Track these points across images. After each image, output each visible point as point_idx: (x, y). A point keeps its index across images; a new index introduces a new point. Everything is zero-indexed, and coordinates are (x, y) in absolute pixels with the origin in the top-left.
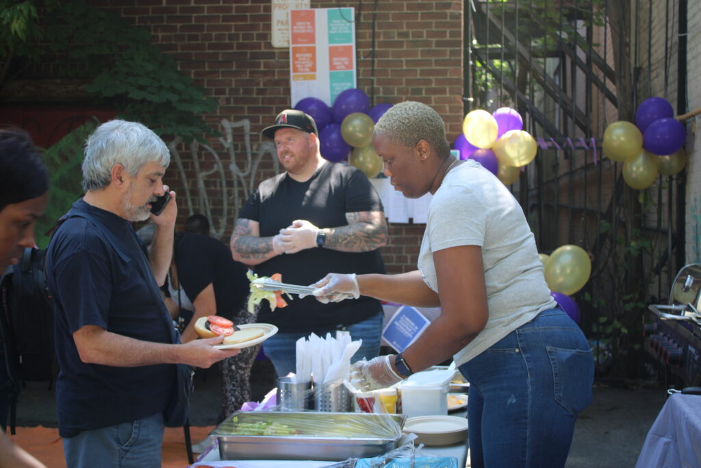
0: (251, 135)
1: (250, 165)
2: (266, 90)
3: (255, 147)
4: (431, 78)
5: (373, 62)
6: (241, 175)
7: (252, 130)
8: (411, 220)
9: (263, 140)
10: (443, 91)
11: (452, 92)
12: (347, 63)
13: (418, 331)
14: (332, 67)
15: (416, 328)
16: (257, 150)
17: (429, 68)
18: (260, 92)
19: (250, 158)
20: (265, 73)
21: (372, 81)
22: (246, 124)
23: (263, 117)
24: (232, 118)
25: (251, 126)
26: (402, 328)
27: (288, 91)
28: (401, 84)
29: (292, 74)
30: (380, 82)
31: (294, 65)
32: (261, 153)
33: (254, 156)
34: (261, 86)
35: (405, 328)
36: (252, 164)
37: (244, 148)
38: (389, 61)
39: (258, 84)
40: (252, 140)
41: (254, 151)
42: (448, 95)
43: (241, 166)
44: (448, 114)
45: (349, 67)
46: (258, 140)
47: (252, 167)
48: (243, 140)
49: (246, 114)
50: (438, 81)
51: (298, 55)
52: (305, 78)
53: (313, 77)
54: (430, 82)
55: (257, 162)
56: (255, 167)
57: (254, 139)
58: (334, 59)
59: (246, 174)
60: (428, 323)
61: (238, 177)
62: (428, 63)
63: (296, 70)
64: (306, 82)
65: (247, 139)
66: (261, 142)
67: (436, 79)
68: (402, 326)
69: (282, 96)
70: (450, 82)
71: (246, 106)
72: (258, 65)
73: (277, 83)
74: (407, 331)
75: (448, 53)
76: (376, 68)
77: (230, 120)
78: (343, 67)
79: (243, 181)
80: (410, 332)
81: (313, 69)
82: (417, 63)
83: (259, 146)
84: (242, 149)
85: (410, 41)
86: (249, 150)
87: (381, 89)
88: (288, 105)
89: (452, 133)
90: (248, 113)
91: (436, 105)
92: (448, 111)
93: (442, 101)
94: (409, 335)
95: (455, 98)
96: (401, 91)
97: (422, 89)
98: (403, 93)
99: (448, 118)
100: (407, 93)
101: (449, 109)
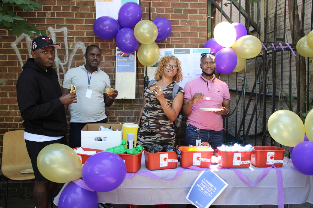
0: (68, 38)
1: (67, 58)
2: (78, 8)
3: (71, 46)
4: (188, 3)
6: (62, 64)
7: (68, 34)
9: (76, 41)
10: (195, 11)
11: (200, 13)
13: (217, 192)
15: (216, 189)
16: (72, 47)
18: (75, 9)
19: (67, 53)
21: (150, 3)
22: (65, 30)
23: (76, 26)
24: (55, 27)
25: (68, 32)
26: (202, 189)
27: (94, 9)
28: (169, 6)
30: (155, 4)
32: (75, 50)
33: (70, 51)
34: (75, 5)
35: (205, 189)
36: (69, 57)
37: (63, 46)
39: (73, 4)
40: (68, 41)
41: (71, 48)
42: (198, 14)
43: (62, 58)
44: (198, 26)
46: (73, 41)
47: (69, 59)
48: (63, 41)
49: (65, 24)
50: (192, 5)
54: (187, 5)
55: (73, 56)
56: (71, 59)
57: (70, 40)
59: (65, 63)
60: (227, 185)
61: (60, 65)
64: (106, 2)
65: (66, 40)
66: (75, 42)
67: (190, 3)
68: (203, 187)
69: (89, 12)
70: (200, 5)
71: (65, 18)
73: (86, 3)
74: (207, 191)
77: (54, 27)
79: (63, 68)
80: (210, 193)
83: (74, 44)
86: (67, 48)
87: (155, 9)
88: (94, 18)
89: (201, 38)
90: (66, 23)
91: (191, 20)
92: (198, 24)
93: (195, 18)
94: (209, 195)
95: (202, 16)
96: (168, 11)
97: (182, 10)
98: (169, 12)
99: (198, 29)
100: (172, 12)
101: (199, 23)
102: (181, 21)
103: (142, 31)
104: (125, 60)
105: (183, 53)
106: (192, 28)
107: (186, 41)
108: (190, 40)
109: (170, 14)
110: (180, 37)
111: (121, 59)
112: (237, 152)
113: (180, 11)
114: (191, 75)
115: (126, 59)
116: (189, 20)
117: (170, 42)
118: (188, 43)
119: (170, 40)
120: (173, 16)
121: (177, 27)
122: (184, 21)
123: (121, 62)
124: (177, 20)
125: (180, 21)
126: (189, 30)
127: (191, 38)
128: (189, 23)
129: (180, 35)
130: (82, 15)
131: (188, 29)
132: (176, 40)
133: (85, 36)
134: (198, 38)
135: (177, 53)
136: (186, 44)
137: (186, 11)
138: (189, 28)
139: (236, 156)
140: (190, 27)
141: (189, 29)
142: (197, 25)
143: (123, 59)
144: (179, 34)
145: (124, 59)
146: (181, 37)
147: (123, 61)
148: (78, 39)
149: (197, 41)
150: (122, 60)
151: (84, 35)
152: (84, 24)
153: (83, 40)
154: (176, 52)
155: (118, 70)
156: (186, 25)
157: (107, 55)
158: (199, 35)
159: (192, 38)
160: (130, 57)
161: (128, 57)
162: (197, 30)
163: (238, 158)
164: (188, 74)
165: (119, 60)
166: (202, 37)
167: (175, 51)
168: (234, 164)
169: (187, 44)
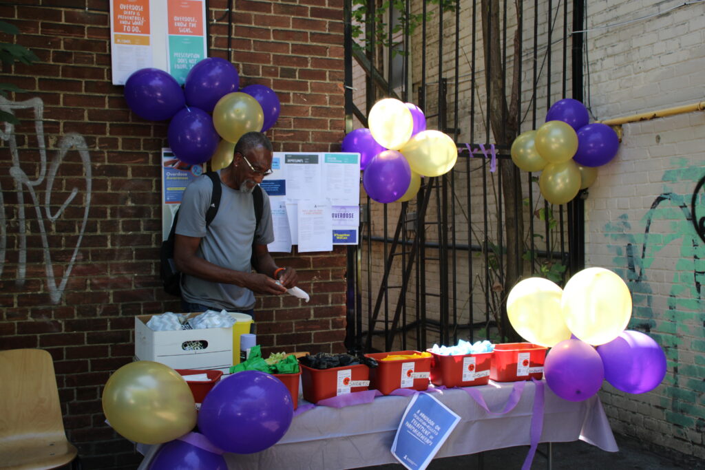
0: (45, 123)
1: (44, 169)
2: (70, 54)
3: (52, 142)
4: (307, 56)
5: (230, 27)
6: (29, 183)
7: (45, 115)
8: (295, 247)
9: (65, 131)
10: (322, 76)
11: (332, 78)
12: (194, 25)
14: (173, 29)
15: (438, 428)
16: (55, 145)
17: (304, 43)
18: (59, 57)
19: (44, 159)
20: (67, 29)
21: (229, 53)
22: (38, 104)
23: (65, 96)
24: (14, 96)
25: (45, 108)
26: (415, 431)
27: (107, 60)
28: (269, 62)
29: (113, 33)
30: (239, 57)
31: (116, 21)
32: (63, 151)
33: (51, 155)
34: (62, 49)
35: (420, 430)
36: (48, 167)
37: (33, 141)
38: (250, 28)
39: (57, 45)
40: (45, 130)
41: (51, 148)
42: (328, 81)
43: (30, 171)
44: (328, 106)
45: (197, 31)
46: (57, 131)
47: (47, 172)
48: (34, 131)
49: (37, 90)
50: (316, 62)
51: (122, 6)
52: (133, 41)
53: (146, 42)
54: (305, 61)
55: (56, 165)
56: (53, 172)
57: (50, 129)
58: (176, 18)
59: (39, 182)
60: (458, 418)
61: (25, 187)
62: (303, 36)
63: (119, 28)
64: (134, 47)
65: (39, 127)
66: (61, 134)
67: (312, 58)
68: (416, 428)
69: (95, 66)
70: (331, 63)
71: (37, 78)
72: (57, 16)
73: (87, 45)
74: (424, 434)
75: (327, 26)
76: (233, 36)
77: (9, 98)
78: (187, 30)
79: (33, 193)
80: (428, 437)
81: (146, 29)
82: (288, 35)
83: (59, 139)
84: (30, 144)
85: (279, 4)
86: (42, 146)
87: (241, 66)
88: (106, 80)
89: (334, 131)
90: (40, 88)
91: (313, 93)
92: (328, 102)
93: (321, 88)
94: (428, 441)
95: (336, 86)
96: (267, 71)
97: (295, 71)
98: (271, 74)
99: (328, 112)
100: (275, 74)
101: (330, 100)
102: (294, 94)
103: (233, 115)
104: (182, 176)
105: (304, 163)
106: (317, 111)
107: (304, 136)
108: (312, 134)
109: (271, 79)
110: (292, 129)
111: (174, 174)
112: (469, 355)
113: (291, 73)
114: (320, 208)
115: (186, 175)
116: (309, 92)
117: (273, 138)
118: (309, 140)
119: (271, 135)
120: (278, 84)
121: (285, 106)
122: (301, 94)
123: (173, 180)
124: (286, 91)
125: (291, 95)
126: (310, 114)
127: (314, 130)
128: (311, 99)
129: (292, 123)
130: (78, 72)
131: (307, 111)
132: (284, 134)
133: (86, 120)
134: (329, 130)
135: (292, 163)
136: (305, 142)
137: (304, 74)
138: (310, 108)
139: (467, 362)
140: (312, 107)
141: (310, 112)
142: (325, 103)
143: (179, 174)
144: (290, 122)
145: (182, 174)
146: (294, 127)
147: (178, 178)
148: (69, 128)
149: (325, 137)
150: (177, 176)
151: (82, 117)
152: (84, 93)
153: (80, 128)
154: (289, 161)
155: (168, 199)
156: (304, 102)
157: (136, 165)
158: (329, 125)
159: (317, 130)
160: (193, 170)
161: (189, 169)
162: (326, 115)
163: (471, 368)
164: (316, 206)
165: (170, 176)
166: (335, 128)
167: (287, 158)
168: (464, 379)
169: (307, 143)
